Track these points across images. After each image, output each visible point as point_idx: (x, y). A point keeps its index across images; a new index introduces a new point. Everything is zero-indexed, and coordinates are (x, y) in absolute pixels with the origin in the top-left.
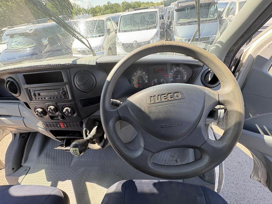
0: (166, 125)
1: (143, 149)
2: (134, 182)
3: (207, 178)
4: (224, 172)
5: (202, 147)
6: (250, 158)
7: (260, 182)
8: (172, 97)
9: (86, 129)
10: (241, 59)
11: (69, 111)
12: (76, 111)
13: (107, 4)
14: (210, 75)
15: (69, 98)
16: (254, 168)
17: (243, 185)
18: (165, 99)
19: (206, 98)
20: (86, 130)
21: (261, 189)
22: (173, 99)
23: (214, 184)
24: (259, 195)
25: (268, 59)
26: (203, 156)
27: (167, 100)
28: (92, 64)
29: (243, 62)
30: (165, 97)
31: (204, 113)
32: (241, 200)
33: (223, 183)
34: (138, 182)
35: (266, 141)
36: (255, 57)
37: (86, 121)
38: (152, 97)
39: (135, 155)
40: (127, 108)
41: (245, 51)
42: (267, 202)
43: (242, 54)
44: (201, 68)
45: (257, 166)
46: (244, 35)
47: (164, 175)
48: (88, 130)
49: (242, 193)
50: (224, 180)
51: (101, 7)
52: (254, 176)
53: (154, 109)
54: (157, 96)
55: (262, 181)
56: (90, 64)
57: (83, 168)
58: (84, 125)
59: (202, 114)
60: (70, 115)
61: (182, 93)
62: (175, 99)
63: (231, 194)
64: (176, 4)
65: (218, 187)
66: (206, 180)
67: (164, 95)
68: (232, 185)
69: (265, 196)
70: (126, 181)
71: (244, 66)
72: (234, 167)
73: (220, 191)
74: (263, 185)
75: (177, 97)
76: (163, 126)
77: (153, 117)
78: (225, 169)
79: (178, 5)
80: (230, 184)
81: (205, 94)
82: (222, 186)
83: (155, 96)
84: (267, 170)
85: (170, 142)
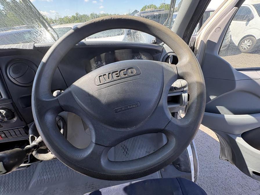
0: (121, 108)
1: (94, 144)
2: (100, 192)
3: (183, 168)
4: (197, 158)
5: (167, 128)
6: (217, 141)
7: (228, 161)
8: (126, 73)
9: (32, 135)
10: (195, 46)
11: (3, 114)
12: (15, 113)
13: (76, 15)
14: (169, 60)
15: (2, 97)
16: (221, 148)
17: (215, 168)
18: (117, 77)
19: (164, 73)
20: (32, 137)
21: (229, 168)
22: (127, 75)
23: (190, 172)
24: (228, 173)
25: (216, 42)
26: (169, 139)
27: (120, 77)
28: (27, 48)
29: (197, 49)
30: (117, 74)
31: (164, 89)
32: (216, 183)
33: (198, 169)
34: (105, 191)
35: (227, 120)
36: (205, 42)
37: (32, 125)
38: (101, 76)
39: (83, 155)
40: (72, 94)
41: (197, 38)
42: (236, 178)
43: (195, 41)
44: (161, 54)
45: (223, 146)
46: (193, 17)
47: (123, 174)
48: (35, 137)
49: (216, 175)
50: (198, 167)
51: (69, 18)
52: (222, 157)
53: (104, 91)
54: (107, 74)
55: (229, 160)
56: (25, 48)
57: (46, 188)
58: (30, 131)
59: (163, 90)
60: (6, 119)
61: (137, 69)
62: (129, 76)
63: (207, 179)
64: (139, 14)
65: (195, 174)
66: (182, 171)
67: (116, 73)
68: (207, 170)
69: (233, 173)
70: (90, 193)
71: (198, 52)
72: (205, 152)
73: (197, 178)
74: (231, 163)
75: (132, 73)
76: (118, 109)
77: (104, 100)
78: (198, 156)
79: (141, 15)
80: (204, 169)
81: (163, 68)
82: (198, 173)
83: (105, 75)
84: (231, 147)
85: (129, 129)
